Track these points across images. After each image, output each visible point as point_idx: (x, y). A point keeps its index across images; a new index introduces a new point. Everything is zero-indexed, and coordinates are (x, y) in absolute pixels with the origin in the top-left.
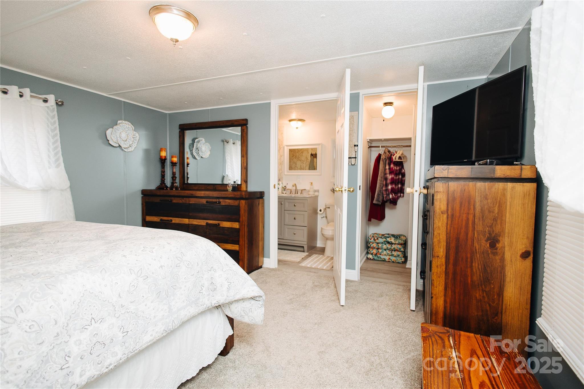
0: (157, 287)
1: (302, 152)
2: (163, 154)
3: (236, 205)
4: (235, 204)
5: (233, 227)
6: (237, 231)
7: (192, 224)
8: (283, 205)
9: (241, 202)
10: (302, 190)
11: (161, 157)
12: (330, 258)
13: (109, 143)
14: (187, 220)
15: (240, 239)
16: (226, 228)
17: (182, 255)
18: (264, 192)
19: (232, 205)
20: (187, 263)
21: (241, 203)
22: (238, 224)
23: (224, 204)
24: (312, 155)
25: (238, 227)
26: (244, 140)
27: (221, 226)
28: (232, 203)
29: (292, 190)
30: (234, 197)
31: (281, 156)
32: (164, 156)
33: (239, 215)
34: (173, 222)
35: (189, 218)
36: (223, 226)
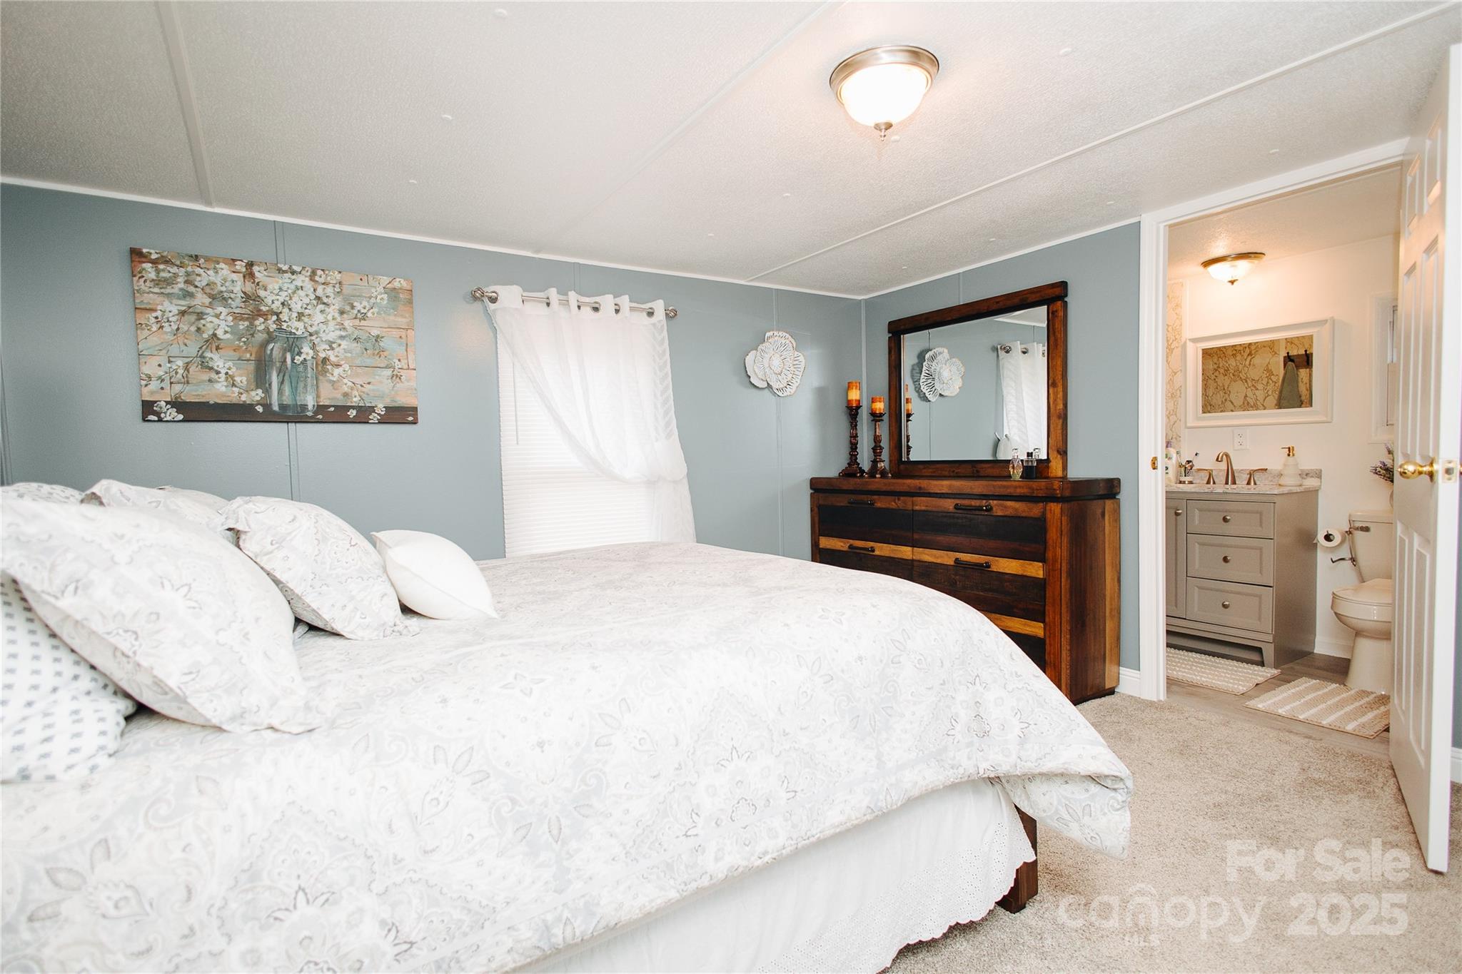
0: (851, 703)
1: (1250, 354)
2: (854, 395)
3: (1036, 516)
4: (1032, 515)
5: (1025, 574)
6: (1039, 586)
7: (919, 561)
8: (1182, 519)
9: (1048, 508)
10: (1251, 473)
11: (849, 402)
12: (1372, 697)
13: (751, 383)
14: (909, 549)
15: (1047, 608)
16: (1007, 577)
17: (906, 637)
18: (1119, 480)
19: (1024, 515)
20: (918, 658)
21: (1048, 512)
22: (1040, 567)
23: (1000, 513)
24: (1292, 361)
25: (1040, 574)
26: (1056, 340)
27: (994, 568)
28: (1024, 511)
29: (1214, 473)
30: (1028, 494)
31: (1175, 373)
32: (856, 400)
33: (1045, 542)
34: (877, 553)
35: (913, 546)
36: (999, 571)
